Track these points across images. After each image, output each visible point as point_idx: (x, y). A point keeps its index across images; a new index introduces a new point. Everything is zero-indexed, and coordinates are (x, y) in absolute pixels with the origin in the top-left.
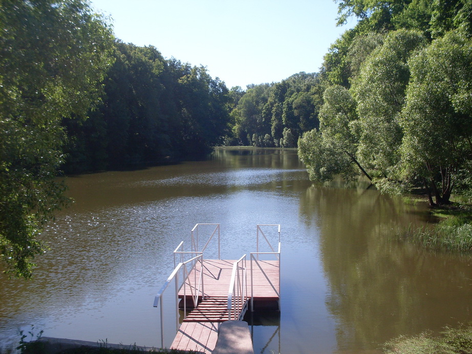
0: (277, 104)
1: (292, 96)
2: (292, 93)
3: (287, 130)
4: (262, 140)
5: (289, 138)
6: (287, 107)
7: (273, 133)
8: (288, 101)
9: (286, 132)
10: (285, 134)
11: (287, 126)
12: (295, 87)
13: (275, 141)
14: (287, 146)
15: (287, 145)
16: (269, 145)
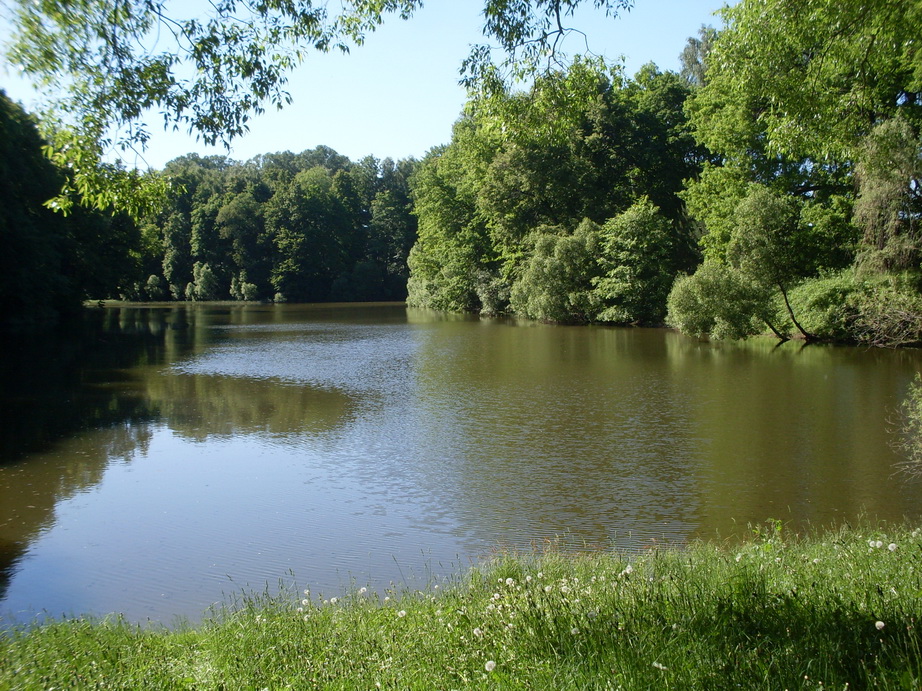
0: (173, 216)
1: (210, 200)
2: (207, 195)
3: (201, 266)
4: (141, 288)
5: (208, 283)
6: (202, 223)
7: (167, 273)
8: (203, 211)
9: (200, 271)
10: (198, 274)
11: (202, 258)
12: (211, 183)
13: (173, 288)
14: (204, 298)
15: (203, 295)
16: (157, 298)
